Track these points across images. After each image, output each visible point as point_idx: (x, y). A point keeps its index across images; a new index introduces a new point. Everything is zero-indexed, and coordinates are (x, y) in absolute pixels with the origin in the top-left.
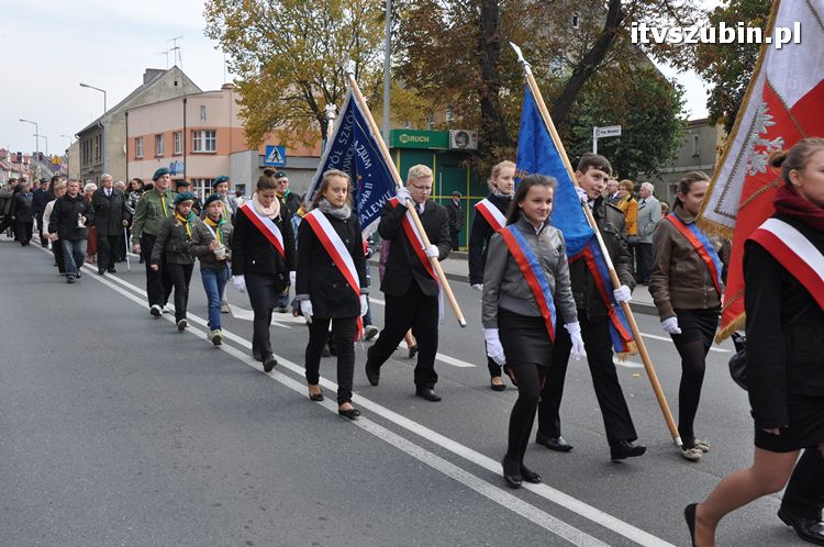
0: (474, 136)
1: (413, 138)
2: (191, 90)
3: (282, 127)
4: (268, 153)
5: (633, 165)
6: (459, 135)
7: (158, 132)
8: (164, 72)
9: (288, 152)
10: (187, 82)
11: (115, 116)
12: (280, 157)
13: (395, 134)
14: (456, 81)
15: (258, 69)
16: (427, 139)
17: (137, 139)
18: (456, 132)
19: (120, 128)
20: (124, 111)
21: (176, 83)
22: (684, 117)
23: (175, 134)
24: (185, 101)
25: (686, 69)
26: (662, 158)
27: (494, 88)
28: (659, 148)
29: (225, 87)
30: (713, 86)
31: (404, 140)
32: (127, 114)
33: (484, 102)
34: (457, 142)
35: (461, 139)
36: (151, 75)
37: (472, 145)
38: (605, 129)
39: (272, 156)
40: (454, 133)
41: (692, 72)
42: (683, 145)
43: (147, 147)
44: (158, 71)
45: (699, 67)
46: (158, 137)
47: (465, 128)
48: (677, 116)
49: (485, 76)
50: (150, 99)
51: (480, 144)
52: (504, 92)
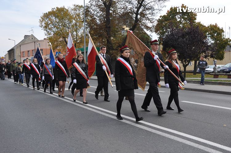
2: (36, 40)
3: (59, 48)
7: (28, 50)
8: (29, 36)
10: (35, 38)
11: (17, 47)
14: (101, 36)
15: (52, 35)
17: (23, 52)
19: (19, 49)
20: (20, 45)
21: (32, 38)
23: (33, 50)
24: (35, 42)
25: (153, 32)
27: (110, 37)
29: (44, 39)
30: (159, 36)
32: (20, 46)
33: (107, 40)
36: (26, 36)
39: (57, 54)
41: (154, 33)
43: (26, 54)
44: (28, 36)
45: (156, 32)
46: (28, 51)
49: (107, 34)
50: (26, 42)
52: (112, 38)
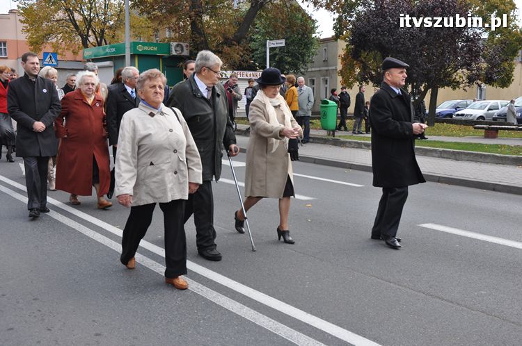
0: (187, 46)
1: (146, 48)
3: (54, 40)
4: (45, 57)
5: (287, 67)
6: (177, 46)
9: (59, 57)
12: (53, 60)
13: (134, 45)
14: (174, 10)
16: (155, 49)
18: (175, 44)
22: (318, 35)
26: (304, 62)
27: (199, 15)
28: (303, 55)
29: (11, 11)
30: (337, 15)
31: (140, 49)
33: (193, 24)
34: (176, 51)
35: (178, 49)
37: (186, 53)
38: (274, 42)
39: (48, 59)
40: (174, 44)
42: (317, 54)
47: (180, 41)
48: (313, 35)
49: (193, 7)
51: (191, 52)
52: (205, 18)
